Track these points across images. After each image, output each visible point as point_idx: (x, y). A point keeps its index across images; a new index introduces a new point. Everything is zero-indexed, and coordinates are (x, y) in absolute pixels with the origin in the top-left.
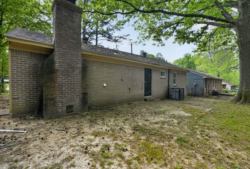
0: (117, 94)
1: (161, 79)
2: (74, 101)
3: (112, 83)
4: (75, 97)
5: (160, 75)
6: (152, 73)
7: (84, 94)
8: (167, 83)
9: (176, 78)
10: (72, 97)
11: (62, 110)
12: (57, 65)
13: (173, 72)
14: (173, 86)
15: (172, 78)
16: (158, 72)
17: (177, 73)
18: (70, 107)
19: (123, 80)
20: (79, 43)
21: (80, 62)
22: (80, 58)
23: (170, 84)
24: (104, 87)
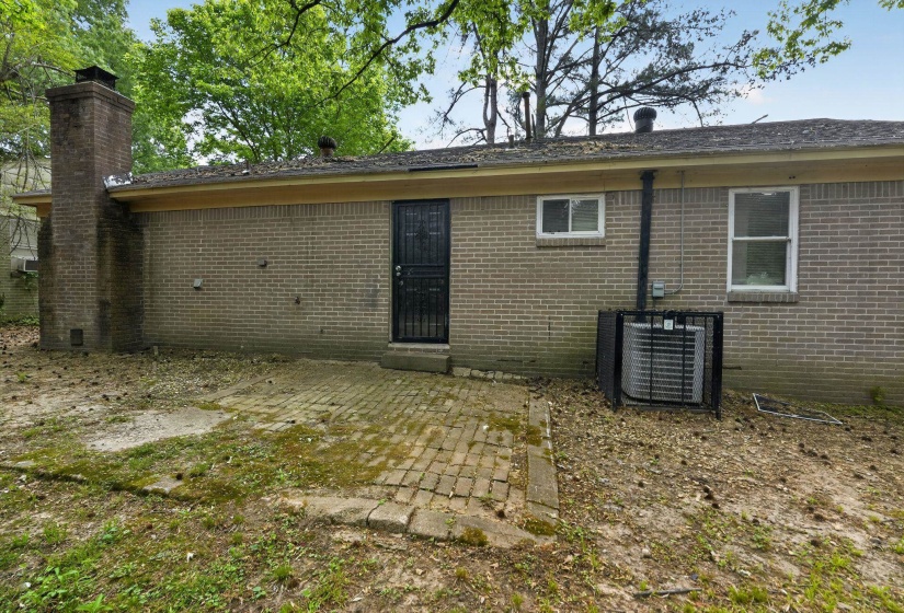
0: (241, 317)
1: (539, 247)
2: (84, 320)
3: (225, 276)
4: (86, 310)
5: (534, 222)
6: (453, 222)
7: (103, 304)
8: (629, 276)
9: (787, 235)
10: (81, 310)
11: (64, 337)
12: (55, 235)
13: (726, 188)
14: (726, 300)
15: (704, 235)
16: (514, 212)
17: (801, 192)
18: (77, 334)
19: (264, 266)
20: (89, 174)
21: (93, 222)
22: (93, 212)
23: (656, 285)
24: (197, 288)
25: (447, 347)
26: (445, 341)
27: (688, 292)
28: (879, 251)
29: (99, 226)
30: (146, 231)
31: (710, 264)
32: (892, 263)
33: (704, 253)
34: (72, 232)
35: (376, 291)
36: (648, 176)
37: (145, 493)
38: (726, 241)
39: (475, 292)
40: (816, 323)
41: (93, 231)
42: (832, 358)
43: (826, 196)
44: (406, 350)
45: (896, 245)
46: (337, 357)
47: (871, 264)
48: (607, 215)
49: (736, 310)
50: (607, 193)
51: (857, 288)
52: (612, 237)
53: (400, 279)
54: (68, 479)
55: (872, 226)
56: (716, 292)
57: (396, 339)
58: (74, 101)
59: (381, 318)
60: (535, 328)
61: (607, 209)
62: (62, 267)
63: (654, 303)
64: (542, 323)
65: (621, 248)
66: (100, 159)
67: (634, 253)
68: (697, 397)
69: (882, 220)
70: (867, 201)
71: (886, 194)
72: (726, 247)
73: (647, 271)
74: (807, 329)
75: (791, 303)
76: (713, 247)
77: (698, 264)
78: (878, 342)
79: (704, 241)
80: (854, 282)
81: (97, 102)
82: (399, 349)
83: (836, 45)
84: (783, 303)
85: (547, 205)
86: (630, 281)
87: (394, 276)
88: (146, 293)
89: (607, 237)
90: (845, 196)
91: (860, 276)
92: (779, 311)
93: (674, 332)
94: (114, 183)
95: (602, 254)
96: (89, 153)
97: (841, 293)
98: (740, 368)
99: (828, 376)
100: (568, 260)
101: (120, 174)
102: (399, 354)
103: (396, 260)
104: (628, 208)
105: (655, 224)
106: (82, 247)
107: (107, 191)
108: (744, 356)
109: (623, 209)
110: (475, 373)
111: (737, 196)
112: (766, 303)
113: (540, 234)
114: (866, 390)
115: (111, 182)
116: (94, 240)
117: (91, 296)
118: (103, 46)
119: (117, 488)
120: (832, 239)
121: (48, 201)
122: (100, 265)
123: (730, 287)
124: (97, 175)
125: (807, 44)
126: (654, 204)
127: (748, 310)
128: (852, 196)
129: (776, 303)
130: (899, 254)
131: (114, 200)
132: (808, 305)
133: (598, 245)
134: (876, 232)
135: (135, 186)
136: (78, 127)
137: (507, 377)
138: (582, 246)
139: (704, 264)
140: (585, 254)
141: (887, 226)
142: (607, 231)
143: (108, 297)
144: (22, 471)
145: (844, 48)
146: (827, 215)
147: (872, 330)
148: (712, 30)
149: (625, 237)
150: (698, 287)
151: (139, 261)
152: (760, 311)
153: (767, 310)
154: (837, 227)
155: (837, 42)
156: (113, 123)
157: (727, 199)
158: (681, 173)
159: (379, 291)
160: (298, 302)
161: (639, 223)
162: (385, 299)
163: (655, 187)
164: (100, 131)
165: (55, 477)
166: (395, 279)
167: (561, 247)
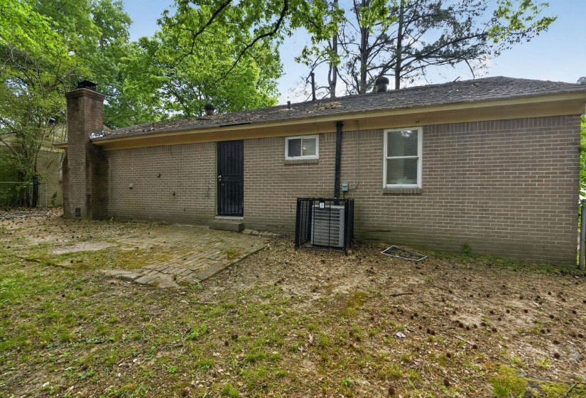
0: (150, 202)
1: (286, 165)
2: (81, 204)
3: (142, 182)
4: (81, 199)
5: (284, 152)
6: (245, 152)
7: (88, 196)
8: (331, 180)
9: (416, 155)
10: (79, 199)
11: (73, 212)
12: (69, 163)
13: (383, 129)
14: (382, 193)
15: (370, 156)
16: (274, 146)
17: (424, 130)
18: (78, 210)
19: (159, 176)
20: (83, 133)
21: (84, 156)
22: (84, 151)
23: (344, 185)
24: (131, 188)
25: (242, 218)
26: (242, 215)
27: (362, 189)
28: (468, 163)
29: (87, 158)
30: (109, 160)
31: (373, 173)
32: (475, 170)
33: (370, 166)
34: (76, 161)
35: (209, 189)
36: (339, 125)
37: (57, 266)
38: (382, 159)
39: (255, 189)
40: (432, 206)
41: (84, 161)
42: (442, 226)
43: (437, 132)
44: (223, 220)
45: (478, 159)
46: (192, 223)
47: (463, 171)
48: (320, 146)
49: (387, 198)
50: (320, 134)
51: (456, 185)
52: (323, 158)
53: (221, 182)
54: (36, 261)
55: (464, 149)
56: (377, 189)
57: (219, 214)
58: (77, 98)
59: (212, 203)
60: (284, 209)
61: (320, 143)
62: (72, 179)
63: (344, 195)
64: (288, 206)
65: (326, 164)
66: (87, 126)
67: (333, 167)
68: (341, 244)
69: (470, 145)
70: (460, 134)
71: (472, 130)
72: (382, 163)
73: (340, 176)
74: (427, 209)
75: (417, 194)
76: (375, 162)
77: (367, 173)
78: (468, 217)
79: (370, 160)
80: (454, 181)
81: (86, 98)
82: (220, 219)
83: (547, 19)
84: (413, 194)
85: (290, 141)
86: (331, 183)
87: (218, 181)
88: (109, 191)
89: (320, 158)
90: (448, 131)
91: (457, 178)
92: (411, 198)
93: (325, 209)
94: (95, 137)
95: (317, 168)
96: (82, 123)
97: (446, 188)
98: (389, 231)
99: (440, 237)
100: (300, 171)
101: (97, 132)
102: (220, 222)
103: (219, 172)
104: (330, 142)
105: (344, 151)
106: (80, 168)
107: (91, 141)
108: (393, 224)
109: (328, 143)
110: (255, 232)
111: (389, 134)
112: (403, 194)
113: (288, 158)
114: (461, 245)
115: (93, 136)
116: (84, 164)
117: (83, 192)
118: (114, 55)
119: (49, 264)
120: (441, 157)
121: (66, 146)
122: (87, 176)
123: (385, 185)
124: (86, 133)
125: (527, 19)
126: (344, 140)
127: (394, 198)
128: (452, 132)
129: (409, 194)
130: (479, 165)
131: (94, 145)
132: (428, 195)
133: (314, 163)
134: (466, 152)
135: (105, 138)
136: (78, 110)
137: (270, 234)
138: (306, 164)
139: (370, 173)
140: (309, 168)
141: (472, 148)
142: (320, 155)
143: (90, 193)
144: (22, 258)
145: (552, 20)
146: (438, 143)
147: (464, 210)
148: (477, 11)
149: (329, 158)
150: (367, 185)
151: (106, 174)
152: (401, 199)
153: (404, 199)
154: (444, 150)
155: (547, 17)
156: (93, 107)
157: (383, 136)
158: (357, 122)
159: (211, 189)
160: (174, 194)
161: (335, 150)
162: (213, 193)
163: (344, 130)
164: (87, 111)
165: (32, 260)
166: (219, 183)
167: (297, 165)
